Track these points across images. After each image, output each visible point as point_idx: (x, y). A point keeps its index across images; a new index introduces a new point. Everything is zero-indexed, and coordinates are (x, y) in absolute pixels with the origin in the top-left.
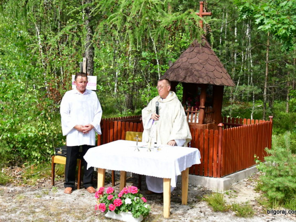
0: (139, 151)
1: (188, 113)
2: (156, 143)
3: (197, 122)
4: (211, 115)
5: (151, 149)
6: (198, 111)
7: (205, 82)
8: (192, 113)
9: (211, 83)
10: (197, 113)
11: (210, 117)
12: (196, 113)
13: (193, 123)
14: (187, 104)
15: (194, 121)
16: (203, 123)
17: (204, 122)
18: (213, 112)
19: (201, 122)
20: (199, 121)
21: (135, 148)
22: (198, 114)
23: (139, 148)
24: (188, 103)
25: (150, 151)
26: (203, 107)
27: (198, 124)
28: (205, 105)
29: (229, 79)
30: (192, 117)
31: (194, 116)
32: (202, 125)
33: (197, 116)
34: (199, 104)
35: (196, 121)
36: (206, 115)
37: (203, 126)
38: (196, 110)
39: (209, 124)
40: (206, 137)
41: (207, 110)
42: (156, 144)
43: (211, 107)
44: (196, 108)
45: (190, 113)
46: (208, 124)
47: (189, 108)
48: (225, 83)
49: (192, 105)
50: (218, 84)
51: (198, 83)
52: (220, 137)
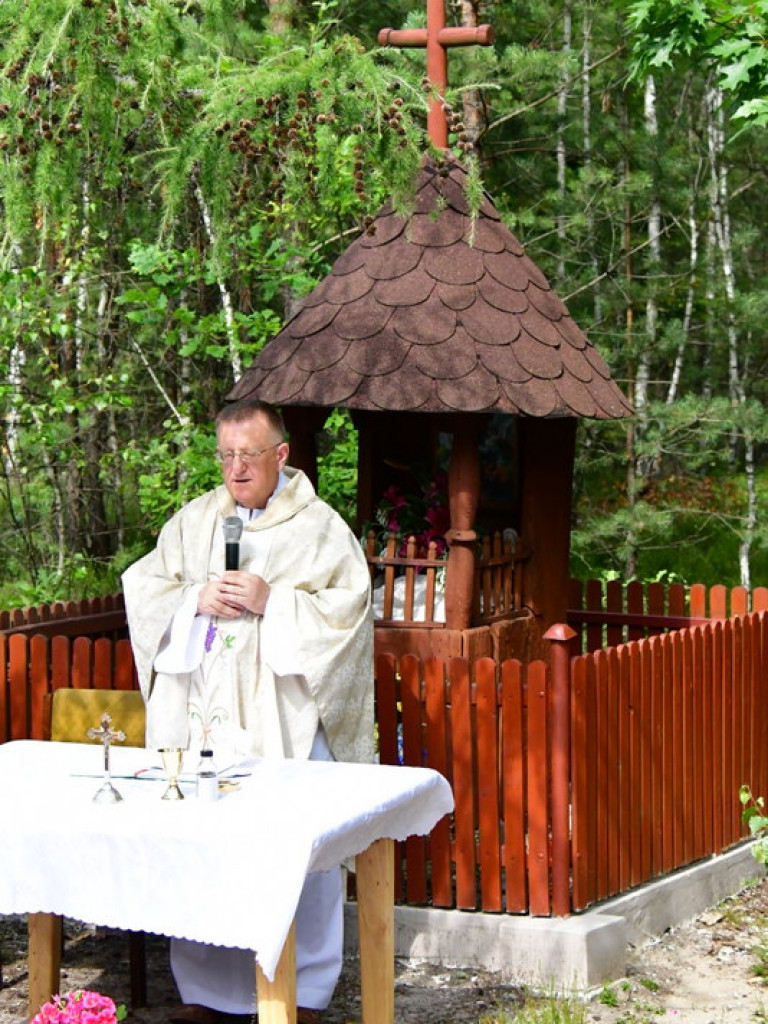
0: (119, 798)
1: (390, 571)
2: (207, 754)
3: (440, 616)
4: (513, 573)
5: (181, 786)
6: (439, 556)
7: (475, 406)
8: (410, 571)
9: (505, 406)
10: (436, 569)
11: (508, 584)
12: (430, 572)
13: (417, 625)
14: (382, 521)
15: (420, 616)
16: (471, 624)
17: (474, 618)
18: (524, 562)
19: (461, 616)
20: (449, 611)
21: (100, 783)
22: (442, 574)
23: (119, 785)
24: (390, 518)
25: (181, 796)
26: (469, 535)
27: (445, 625)
28: (474, 526)
29: (599, 381)
30: (410, 592)
31: (421, 587)
32: (466, 633)
33: (439, 588)
34: (444, 522)
35: (431, 611)
36: (488, 575)
37: (472, 638)
38: (432, 553)
39: (504, 623)
40: (481, 703)
41: (492, 554)
42: (207, 759)
43: (510, 533)
44: (433, 545)
45: (399, 572)
46: (497, 628)
47: (392, 544)
48: (581, 404)
49: (407, 530)
50: (539, 413)
51: (431, 408)
52: (558, 698)
